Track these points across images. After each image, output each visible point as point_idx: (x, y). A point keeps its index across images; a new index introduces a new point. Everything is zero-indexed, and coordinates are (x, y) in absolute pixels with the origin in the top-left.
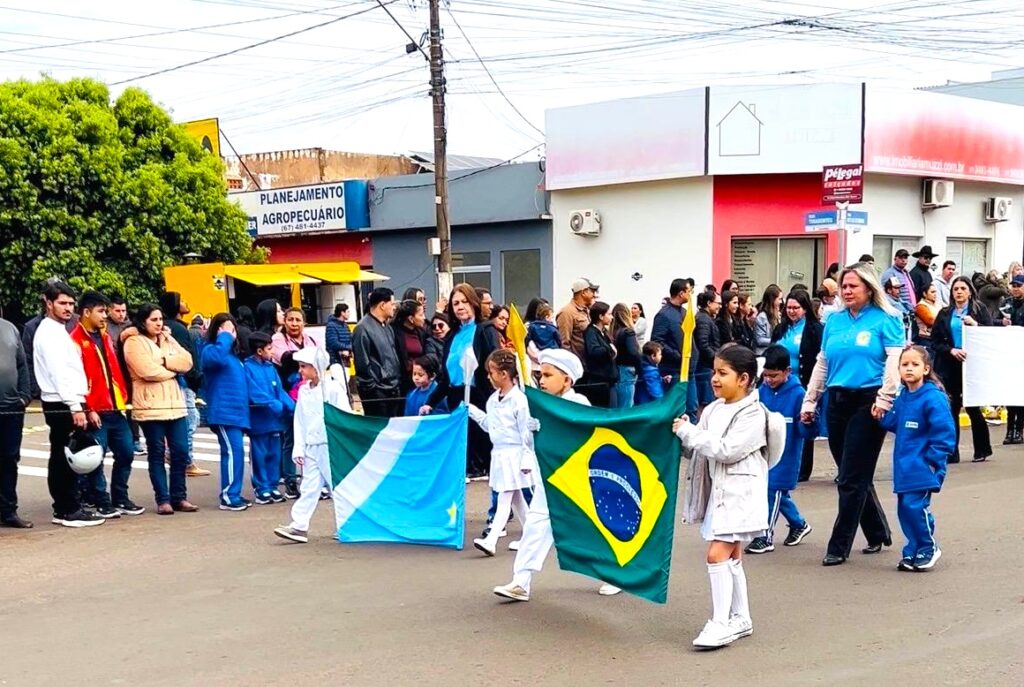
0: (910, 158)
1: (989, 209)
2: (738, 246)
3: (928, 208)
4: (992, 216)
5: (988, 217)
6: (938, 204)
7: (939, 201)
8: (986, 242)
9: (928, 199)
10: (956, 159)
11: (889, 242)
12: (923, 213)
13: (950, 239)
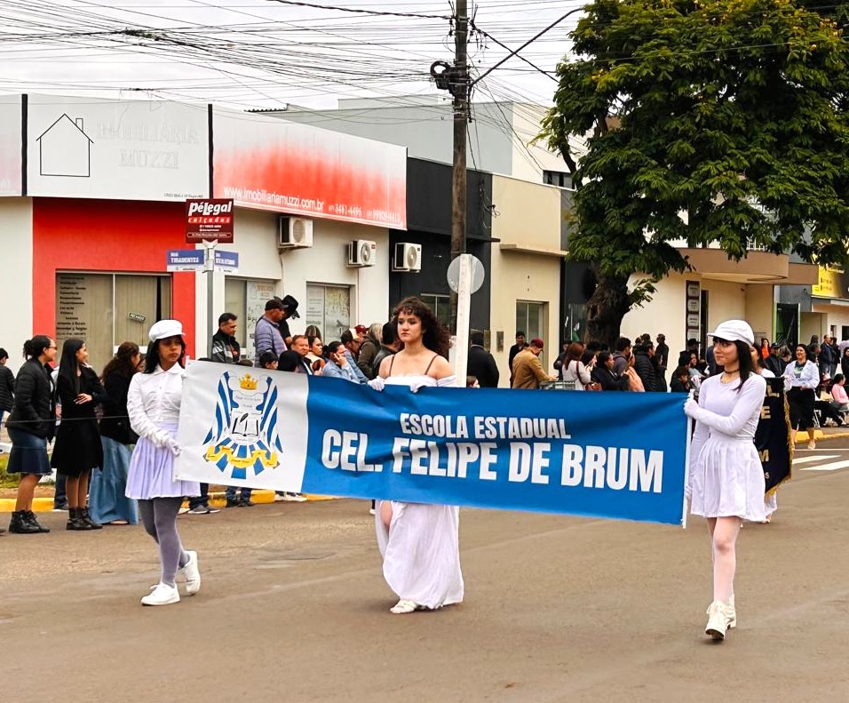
0: (264, 191)
1: (351, 252)
2: (64, 281)
3: (286, 250)
4: (355, 260)
5: (351, 262)
6: (296, 244)
7: (298, 241)
8: (348, 289)
9: (286, 238)
10: (315, 196)
11: (243, 284)
12: (280, 253)
13: (310, 285)
